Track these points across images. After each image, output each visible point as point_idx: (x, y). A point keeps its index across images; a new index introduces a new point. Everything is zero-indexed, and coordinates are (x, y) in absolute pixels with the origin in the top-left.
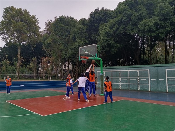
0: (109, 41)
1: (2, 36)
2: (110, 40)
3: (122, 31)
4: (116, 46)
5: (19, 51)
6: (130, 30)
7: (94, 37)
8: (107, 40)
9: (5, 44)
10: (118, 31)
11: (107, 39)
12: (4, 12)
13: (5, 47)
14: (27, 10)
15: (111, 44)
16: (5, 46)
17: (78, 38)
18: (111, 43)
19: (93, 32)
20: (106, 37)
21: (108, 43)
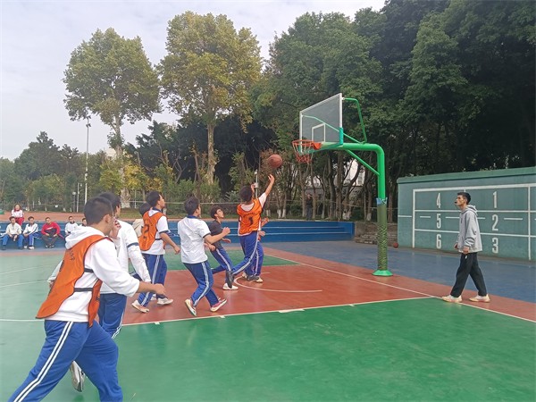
0: (444, 80)
1: (169, 99)
2: (447, 73)
3: (493, 32)
4: (472, 96)
5: (210, 136)
6: (526, 24)
7: (400, 69)
8: (434, 76)
9: (180, 121)
10: (477, 37)
11: (436, 71)
12: (170, 31)
13: (180, 129)
14: (225, 17)
15: (453, 89)
16: (179, 126)
17: (343, 81)
18: (452, 85)
19: (401, 53)
20: (432, 64)
21: (440, 84)
